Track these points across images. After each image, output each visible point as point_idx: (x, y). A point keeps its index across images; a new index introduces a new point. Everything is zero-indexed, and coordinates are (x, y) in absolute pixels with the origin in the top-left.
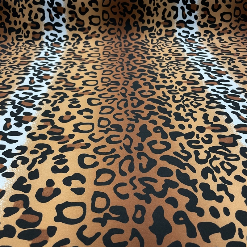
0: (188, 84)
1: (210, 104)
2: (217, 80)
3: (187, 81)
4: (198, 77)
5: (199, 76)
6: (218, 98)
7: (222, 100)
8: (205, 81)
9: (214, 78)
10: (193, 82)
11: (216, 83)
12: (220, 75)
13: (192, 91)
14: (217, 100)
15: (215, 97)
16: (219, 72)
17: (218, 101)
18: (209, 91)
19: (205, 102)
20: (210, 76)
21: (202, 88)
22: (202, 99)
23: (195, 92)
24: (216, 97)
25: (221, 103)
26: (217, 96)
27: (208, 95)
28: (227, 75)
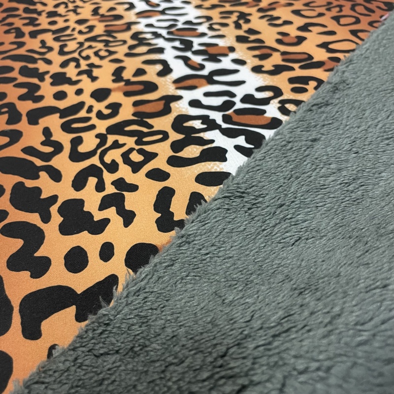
0: (127, 94)
1: (181, 150)
2: (205, 72)
3: (126, 85)
4: (158, 71)
5: (159, 67)
6: (205, 126)
7: (217, 131)
8: (173, 80)
9: (198, 67)
10: (141, 87)
11: (204, 81)
12: (214, 58)
13: (134, 115)
14: (201, 135)
15: (197, 124)
16: (212, 51)
17: (207, 135)
18: (181, 107)
19: (167, 144)
20: (189, 62)
21: (163, 102)
22: (160, 136)
23: (141, 118)
24: (202, 123)
25: (212, 141)
26: (205, 119)
27: (180, 123)
28: (233, 56)
